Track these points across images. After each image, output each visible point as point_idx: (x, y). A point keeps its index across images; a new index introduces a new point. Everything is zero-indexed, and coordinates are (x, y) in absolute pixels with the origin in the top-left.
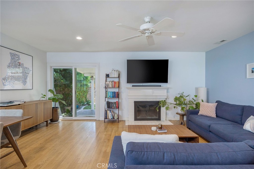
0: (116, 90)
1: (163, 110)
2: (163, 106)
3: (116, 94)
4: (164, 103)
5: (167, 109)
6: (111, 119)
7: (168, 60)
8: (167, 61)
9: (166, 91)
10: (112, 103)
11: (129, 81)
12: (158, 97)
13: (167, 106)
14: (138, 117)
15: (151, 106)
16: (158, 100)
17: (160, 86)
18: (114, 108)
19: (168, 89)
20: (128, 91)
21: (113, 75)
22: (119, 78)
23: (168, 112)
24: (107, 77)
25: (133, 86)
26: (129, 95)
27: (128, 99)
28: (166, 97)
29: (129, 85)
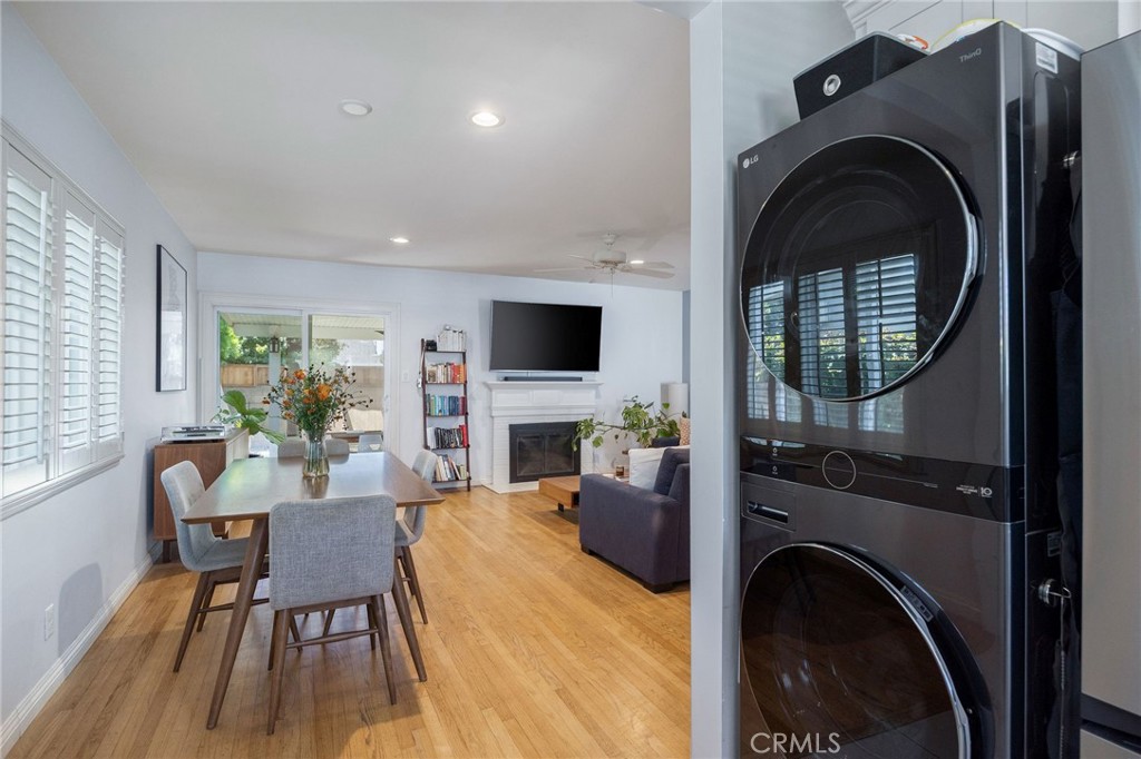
0: (458, 392)
1: (587, 446)
2: (586, 437)
3: (460, 403)
4: (589, 425)
5: (597, 443)
6: (449, 481)
7: (600, 308)
8: (596, 312)
9: (594, 392)
10: (449, 431)
11: (495, 365)
12: (575, 411)
13: (596, 434)
14: (521, 470)
15: (554, 437)
16: (573, 419)
17: (581, 379)
18: (457, 447)
19: (596, 386)
20: (494, 393)
21: (450, 343)
22: (464, 354)
23: (600, 451)
24: (427, 350)
25: (506, 379)
26: (494, 405)
27: (492, 417)
28: (593, 411)
29: (493, 377)
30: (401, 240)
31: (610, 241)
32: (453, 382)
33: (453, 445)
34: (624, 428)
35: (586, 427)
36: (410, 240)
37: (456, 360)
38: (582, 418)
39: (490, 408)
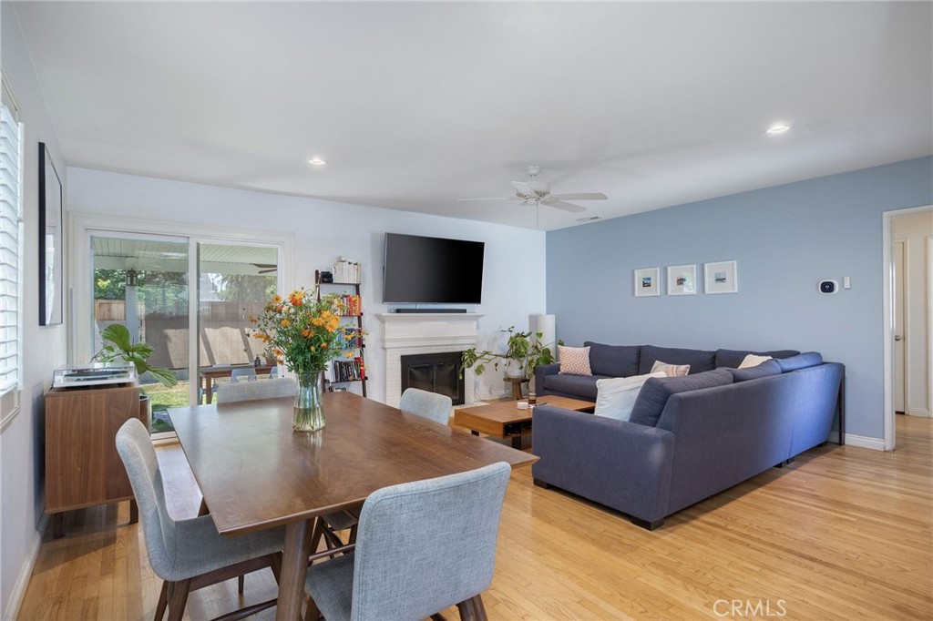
0: (354, 324)
1: (469, 374)
2: (469, 366)
3: (356, 334)
4: (472, 354)
5: (479, 371)
9: (475, 323)
10: (347, 364)
11: (387, 297)
12: (460, 342)
13: (478, 363)
15: (441, 367)
16: (459, 350)
17: (464, 311)
18: (354, 380)
19: (477, 317)
20: (386, 324)
21: (345, 275)
22: (357, 286)
23: (481, 378)
24: (324, 282)
25: (398, 311)
26: (387, 337)
27: (384, 349)
28: (474, 341)
29: (385, 309)
30: (317, 162)
31: (533, 172)
32: (349, 314)
33: (351, 378)
34: (507, 357)
35: (470, 356)
36: (327, 162)
37: (351, 291)
38: (465, 348)
39: (383, 340)
